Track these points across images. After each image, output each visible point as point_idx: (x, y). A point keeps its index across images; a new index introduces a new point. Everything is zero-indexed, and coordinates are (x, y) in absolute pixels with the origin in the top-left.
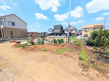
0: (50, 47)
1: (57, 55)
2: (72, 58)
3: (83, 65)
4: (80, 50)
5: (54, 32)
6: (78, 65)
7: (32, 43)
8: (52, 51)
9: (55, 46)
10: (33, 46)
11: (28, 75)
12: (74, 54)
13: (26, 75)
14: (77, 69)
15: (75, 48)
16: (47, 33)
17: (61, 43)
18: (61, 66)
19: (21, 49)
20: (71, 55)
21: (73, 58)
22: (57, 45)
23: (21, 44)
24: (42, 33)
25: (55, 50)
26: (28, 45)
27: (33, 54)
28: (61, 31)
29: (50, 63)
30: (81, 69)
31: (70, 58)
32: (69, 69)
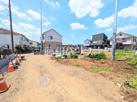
0: (84, 62)
1: (91, 73)
2: (111, 80)
3: (128, 93)
4: (134, 74)
5: (92, 44)
6: (119, 91)
7: (66, 57)
8: (85, 67)
9: (90, 62)
10: (66, 60)
11: (59, 83)
12: (118, 77)
13: (58, 83)
14: (114, 95)
15: (124, 69)
16: (83, 45)
17: (101, 59)
18: (92, 85)
19: (55, 62)
20: (112, 76)
21: (114, 80)
22: (94, 61)
23: (56, 57)
24: (77, 46)
25: (89, 67)
26: (62, 58)
27: (65, 67)
28: (103, 41)
29: (81, 79)
30: (122, 97)
31: (108, 80)
32: (103, 91)
